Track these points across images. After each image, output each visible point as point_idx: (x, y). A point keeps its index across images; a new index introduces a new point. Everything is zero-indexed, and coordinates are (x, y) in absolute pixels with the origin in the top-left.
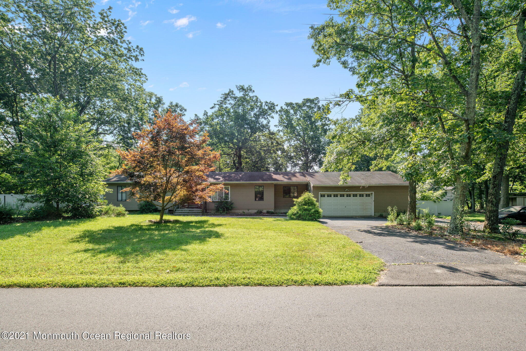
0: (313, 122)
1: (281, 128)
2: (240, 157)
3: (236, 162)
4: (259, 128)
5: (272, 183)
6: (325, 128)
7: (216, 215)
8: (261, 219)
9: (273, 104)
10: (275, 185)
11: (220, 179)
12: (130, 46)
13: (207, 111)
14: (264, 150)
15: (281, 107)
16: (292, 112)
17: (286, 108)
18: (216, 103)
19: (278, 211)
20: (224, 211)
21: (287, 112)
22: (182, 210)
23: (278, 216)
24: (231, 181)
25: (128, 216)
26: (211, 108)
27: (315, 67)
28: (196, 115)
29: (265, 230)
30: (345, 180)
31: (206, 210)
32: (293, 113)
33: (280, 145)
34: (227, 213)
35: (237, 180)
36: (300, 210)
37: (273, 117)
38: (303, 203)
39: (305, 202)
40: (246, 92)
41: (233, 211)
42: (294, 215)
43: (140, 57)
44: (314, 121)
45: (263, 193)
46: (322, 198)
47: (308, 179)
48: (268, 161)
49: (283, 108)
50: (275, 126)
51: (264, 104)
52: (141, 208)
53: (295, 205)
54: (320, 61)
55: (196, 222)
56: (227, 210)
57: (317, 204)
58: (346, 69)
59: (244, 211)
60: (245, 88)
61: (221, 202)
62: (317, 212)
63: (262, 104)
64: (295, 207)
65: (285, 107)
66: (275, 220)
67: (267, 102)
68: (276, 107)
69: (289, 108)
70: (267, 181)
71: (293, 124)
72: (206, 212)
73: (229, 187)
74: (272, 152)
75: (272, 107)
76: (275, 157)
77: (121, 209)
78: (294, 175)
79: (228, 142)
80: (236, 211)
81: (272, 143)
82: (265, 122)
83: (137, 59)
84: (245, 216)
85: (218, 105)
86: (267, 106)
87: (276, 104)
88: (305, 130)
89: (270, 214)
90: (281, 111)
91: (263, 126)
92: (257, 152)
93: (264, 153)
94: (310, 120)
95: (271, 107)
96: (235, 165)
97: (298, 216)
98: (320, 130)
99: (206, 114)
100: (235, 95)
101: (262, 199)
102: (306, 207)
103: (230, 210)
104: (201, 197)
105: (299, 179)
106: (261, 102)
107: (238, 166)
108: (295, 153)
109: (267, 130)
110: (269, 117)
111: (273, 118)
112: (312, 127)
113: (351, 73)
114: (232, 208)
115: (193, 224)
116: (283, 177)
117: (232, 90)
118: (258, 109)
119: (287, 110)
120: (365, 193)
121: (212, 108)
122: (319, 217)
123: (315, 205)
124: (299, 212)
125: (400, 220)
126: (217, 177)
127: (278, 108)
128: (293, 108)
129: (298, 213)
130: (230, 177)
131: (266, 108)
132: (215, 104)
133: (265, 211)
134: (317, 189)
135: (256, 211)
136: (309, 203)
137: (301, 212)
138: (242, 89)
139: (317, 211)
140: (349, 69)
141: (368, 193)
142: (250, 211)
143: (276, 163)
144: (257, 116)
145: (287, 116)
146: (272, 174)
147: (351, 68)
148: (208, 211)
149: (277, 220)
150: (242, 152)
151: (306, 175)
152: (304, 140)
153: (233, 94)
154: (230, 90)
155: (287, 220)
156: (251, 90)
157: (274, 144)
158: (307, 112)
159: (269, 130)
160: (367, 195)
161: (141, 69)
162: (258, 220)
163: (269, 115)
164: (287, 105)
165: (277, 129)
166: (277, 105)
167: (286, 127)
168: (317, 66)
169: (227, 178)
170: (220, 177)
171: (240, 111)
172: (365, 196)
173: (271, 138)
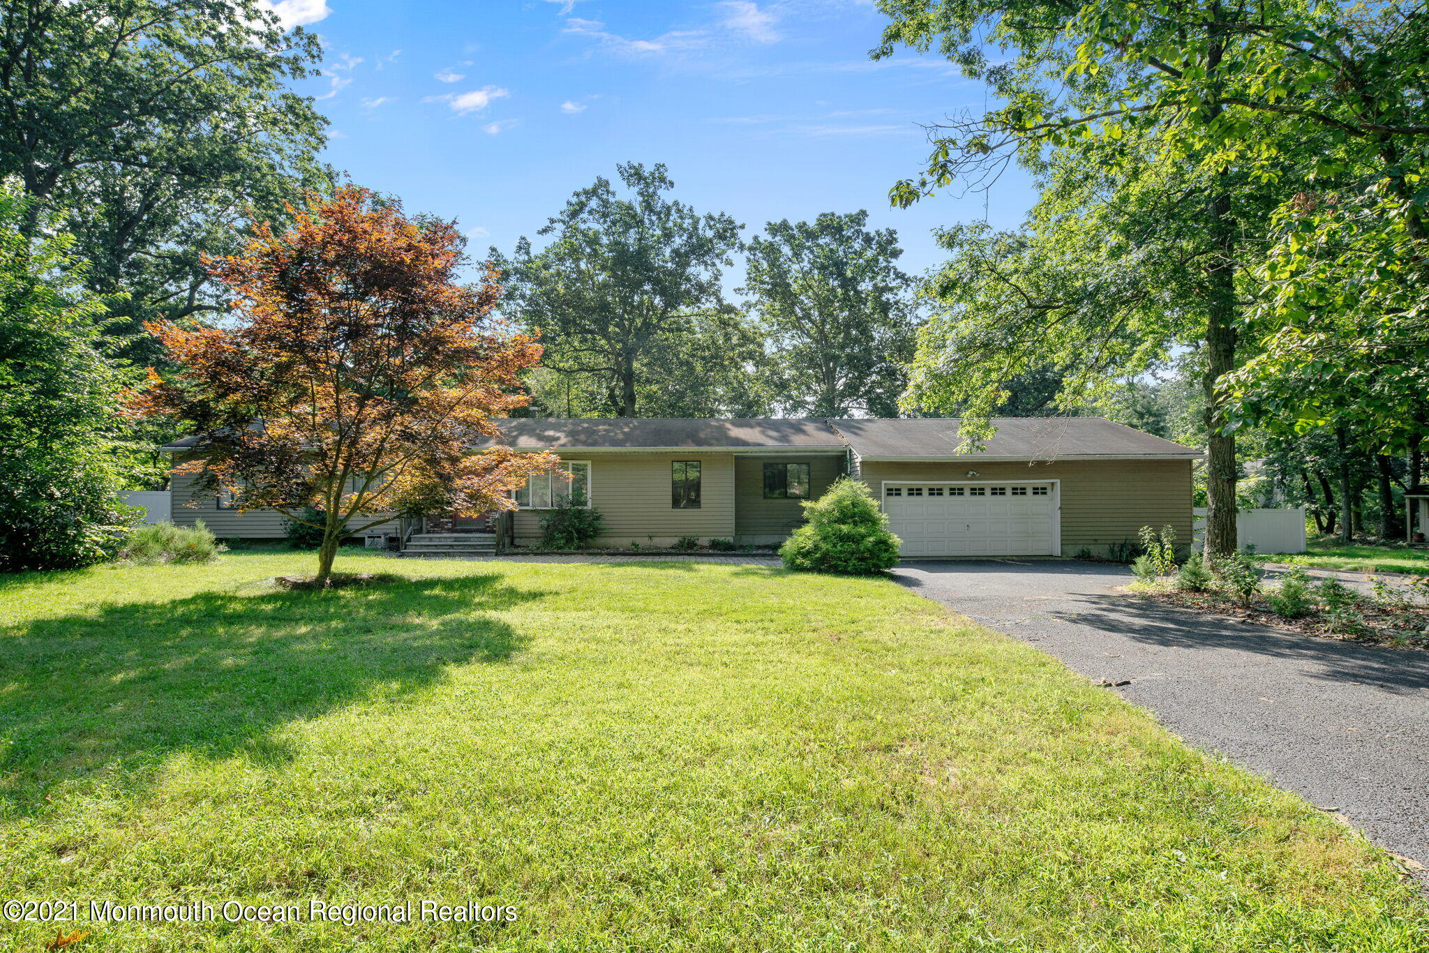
0: (850, 279)
1: (753, 298)
2: (629, 378)
3: (617, 392)
4: (688, 292)
5: (729, 454)
6: (884, 299)
7: (541, 554)
8: (690, 569)
9: (731, 222)
10: (737, 458)
11: (558, 439)
12: (274, 27)
13: (529, 240)
14: (703, 358)
15: (756, 238)
16: (786, 250)
17: (769, 238)
18: (557, 216)
19: (746, 540)
20: (569, 540)
21: (771, 252)
22: (431, 539)
23: (747, 556)
24: (594, 444)
25: (223, 558)
26: (539, 233)
27: (877, 57)
28: (493, 250)
29: (703, 615)
30: (975, 438)
31: (512, 538)
32: (790, 253)
33: (753, 341)
34: (579, 548)
35: (614, 443)
36: (825, 539)
37: (729, 263)
38: (836, 514)
39: (842, 512)
40: (647, 185)
41: (601, 541)
42: (806, 555)
43: (307, 64)
44: (854, 278)
45: (699, 484)
46: (890, 498)
47: (843, 439)
48: (715, 393)
49: (761, 240)
50: (737, 290)
51: (702, 223)
52: (294, 531)
53: (807, 521)
54: (896, 36)
55: (448, 584)
56: (579, 538)
57: (884, 518)
58: (975, 81)
59: (639, 541)
60: (646, 174)
61: (561, 513)
62: (883, 544)
63: (696, 222)
64: (808, 530)
65: (765, 237)
66: (737, 574)
67: (711, 218)
68: (740, 233)
69: (777, 239)
70: (711, 445)
71: (789, 285)
72: (512, 543)
73: (589, 463)
74: (726, 363)
75: (727, 231)
76: (736, 377)
77: (201, 535)
78: (797, 428)
79: (591, 332)
80: (612, 542)
81: (727, 338)
82: (705, 276)
83: (297, 70)
84: (638, 559)
85: (564, 222)
86: (711, 228)
87: (738, 223)
88: (824, 303)
89: (723, 550)
90: (755, 249)
91: (701, 288)
92: (681, 364)
93: (704, 366)
94: (841, 274)
95: (725, 231)
96: (615, 403)
97: (818, 560)
98: (869, 304)
99: (524, 247)
100: (614, 194)
101: (695, 503)
102: (845, 528)
103: (591, 537)
104: (474, 496)
105: (816, 440)
106: (692, 217)
107: (623, 406)
108: (794, 372)
109: (712, 298)
110: (717, 261)
111: (731, 264)
112: (846, 293)
113: (995, 88)
114: (597, 532)
115: (436, 591)
116: (763, 433)
117: (604, 177)
118: (685, 238)
119: (771, 244)
120: (1030, 483)
121: (545, 231)
122: (891, 563)
123: (874, 522)
124: (824, 546)
125: (1194, 574)
126: (551, 433)
127: (746, 237)
128: (790, 239)
129: (816, 548)
130: (590, 432)
131: (710, 234)
132: (552, 221)
133: (704, 541)
134: (875, 469)
135: (675, 541)
136: (854, 514)
137: (829, 547)
138: (635, 175)
139: (884, 542)
140: (984, 77)
141: (1040, 483)
142: (657, 541)
143: (738, 396)
144: (681, 258)
145: (773, 264)
146: (728, 426)
147: (992, 73)
148: (517, 542)
149: (748, 573)
150: (636, 365)
151: (835, 427)
152: (821, 332)
153: (608, 192)
154: (599, 179)
155: (778, 573)
156: (662, 180)
157: (735, 340)
158: (831, 250)
159: (719, 301)
160: (1036, 491)
161: (310, 99)
162: (680, 572)
163: (717, 256)
164: (773, 229)
165: (744, 299)
166: (742, 227)
167: (769, 293)
168: (884, 53)
169: (583, 437)
170: (558, 434)
171: (631, 241)
172: (1029, 491)
173: (724, 324)
